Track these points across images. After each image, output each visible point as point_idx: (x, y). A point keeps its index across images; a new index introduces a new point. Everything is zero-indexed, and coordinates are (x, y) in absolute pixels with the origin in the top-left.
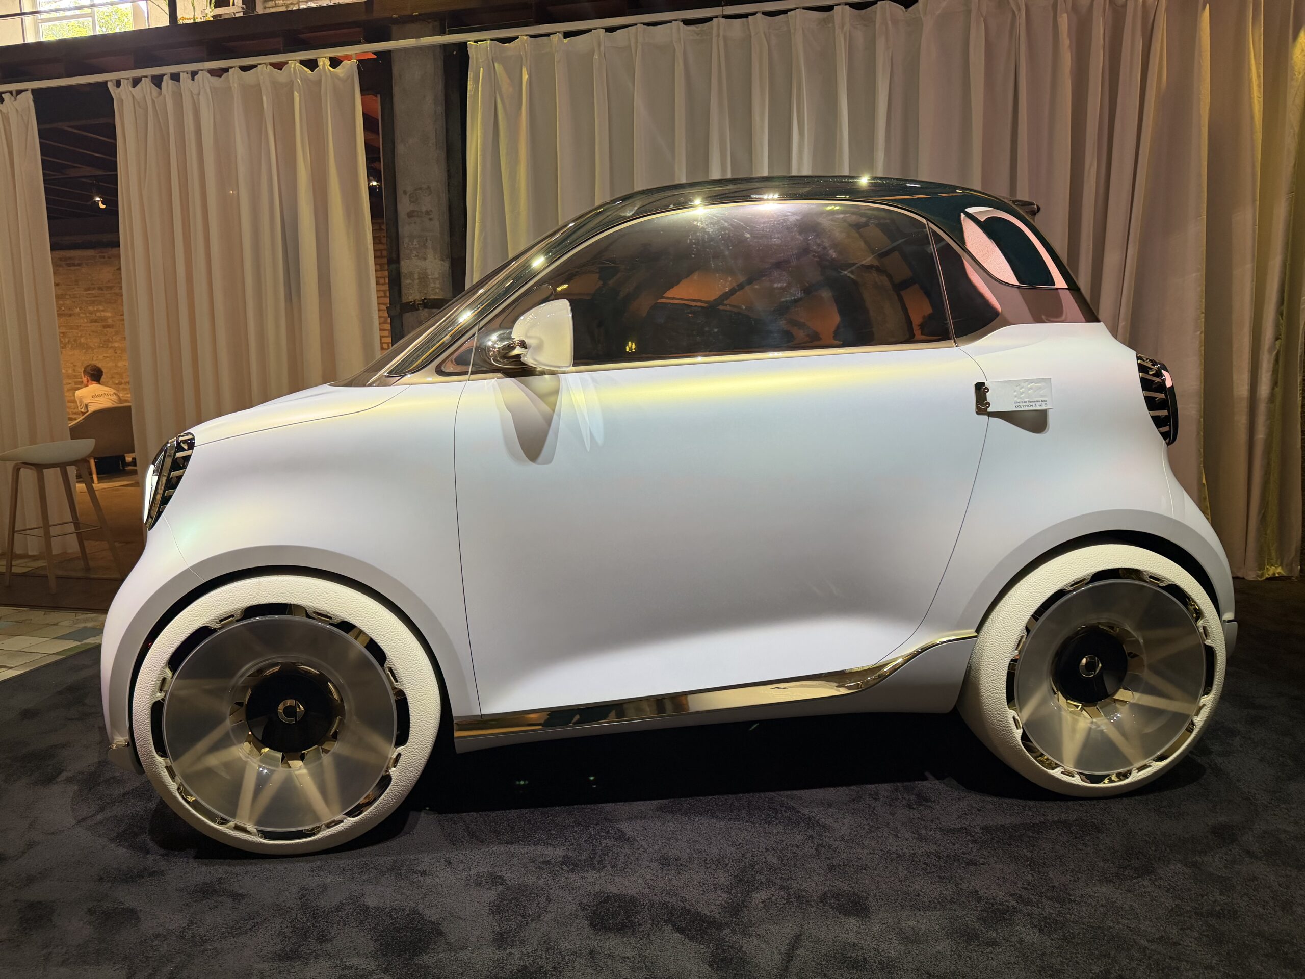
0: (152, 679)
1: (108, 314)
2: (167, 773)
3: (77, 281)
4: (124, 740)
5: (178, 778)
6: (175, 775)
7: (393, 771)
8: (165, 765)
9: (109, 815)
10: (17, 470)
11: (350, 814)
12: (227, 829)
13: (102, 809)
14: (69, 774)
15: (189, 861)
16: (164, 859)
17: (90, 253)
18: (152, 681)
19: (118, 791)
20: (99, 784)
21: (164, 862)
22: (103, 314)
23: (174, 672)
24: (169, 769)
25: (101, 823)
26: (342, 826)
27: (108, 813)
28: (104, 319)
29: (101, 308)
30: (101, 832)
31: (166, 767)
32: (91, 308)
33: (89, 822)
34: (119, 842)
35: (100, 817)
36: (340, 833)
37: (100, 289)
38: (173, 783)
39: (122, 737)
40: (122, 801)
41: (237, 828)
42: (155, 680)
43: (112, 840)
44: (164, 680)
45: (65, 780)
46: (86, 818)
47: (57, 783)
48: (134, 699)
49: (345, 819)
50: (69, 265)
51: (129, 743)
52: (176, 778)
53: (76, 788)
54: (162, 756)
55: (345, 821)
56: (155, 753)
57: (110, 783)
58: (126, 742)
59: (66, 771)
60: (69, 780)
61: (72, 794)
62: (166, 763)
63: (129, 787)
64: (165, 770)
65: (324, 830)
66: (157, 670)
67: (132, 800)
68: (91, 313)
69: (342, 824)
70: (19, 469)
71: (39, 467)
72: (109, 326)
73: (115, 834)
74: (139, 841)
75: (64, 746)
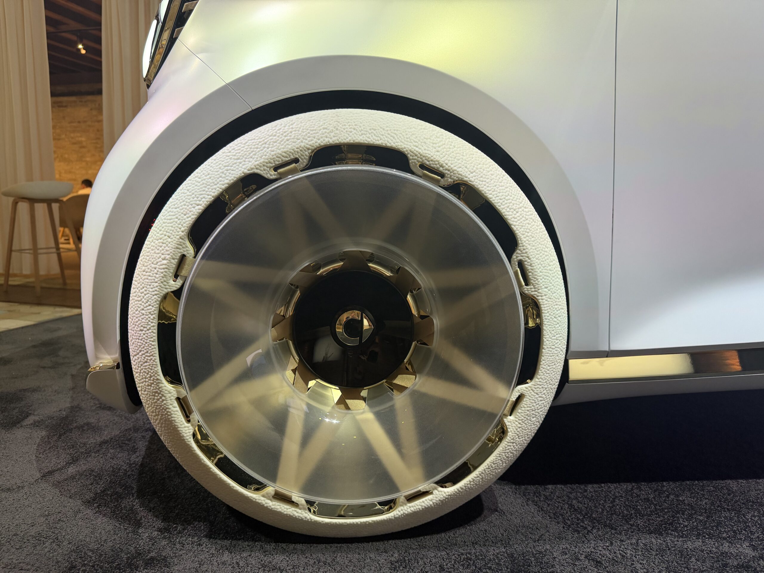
0: (163, 256)
1: (83, 139)
2: (178, 409)
3: (64, 118)
4: (111, 358)
5: (196, 416)
6: (191, 412)
7: (510, 421)
8: (176, 396)
9: (84, 468)
10: (15, 204)
11: (442, 483)
12: (263, 498)
13: (74, 460)
14: (37, 418)
15: (201, 542)
16: (165, 538)
17: (73, 98)
18: (163, 259)
19: (93, 439)
20: (71, 430)
21: (164, 543)
22: (80, 139)
23: (197, 247)
24: (182, 403)
25: (73, 478)
26: (431, 500)
27: (83, 466)
28: (80, 142)
29: (79, 135)
30: (73, 491)
31: (178, 399)
32: (72, 135)
33: (57, 476)
34: (98, 507)
35: (71, 470)
36: (427, 510)
37: (79, 122)
38: (186, 425)
39: (109, 354)
40: (98, 451)
41: (280, 497)
42: (168, 257)
43: (88, 503)
44: (183, 257)
45: (32, 424)
46: (54, 471)
47: (21, 427)
48: (132, 291)
49: (436, 489)
50: (59, 106)
51: (118, 364)
52: (191, 417)
53: (44, 433)
54: (171, 382)
55: (435, 492)
56: (162, 377)
57: (83, 430)
58: (114, 362)
59: (34, 414)
60: (36, 424)
61: (38, 441)
62: (178, 392)
63: (106, 435)
64: (176, 404)
65: (403, 504)
66: (173, 242)
67: (111, 451)
68: (72, 138)
69: (430, 497)
70: (17, 203)
71: (32, 201)
72: (83, 147)
73: (92, 495)
74: (125, 507)
75: (34, 390)
